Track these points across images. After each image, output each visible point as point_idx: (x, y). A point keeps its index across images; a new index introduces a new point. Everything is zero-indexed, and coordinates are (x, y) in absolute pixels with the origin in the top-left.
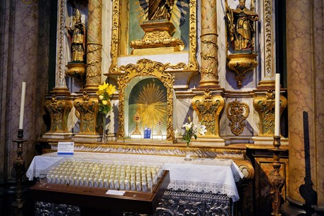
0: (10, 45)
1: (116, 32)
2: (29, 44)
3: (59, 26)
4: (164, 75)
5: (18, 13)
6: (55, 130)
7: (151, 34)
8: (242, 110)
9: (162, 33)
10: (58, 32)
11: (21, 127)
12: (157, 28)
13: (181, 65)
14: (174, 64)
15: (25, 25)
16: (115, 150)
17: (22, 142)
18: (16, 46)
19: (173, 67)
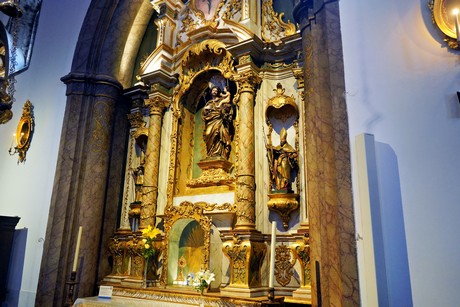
0: (79, 191)
1: (172, 173)
2: (95, 188)
3: (127, 168)
4: (202, 218)
5: (89, 161)
6: (115, 273)
7: (206, 172)
8: (289, 256)
9: (217, 170)
10: (127, 173)
11: (74, 270)
12: (212, 166)
13: (226, 206)
14: (220, 204)
15: (93, 172)
16: (150, 297)
17: (73, 285)
18: (84, 192)
19: (219, 208)
